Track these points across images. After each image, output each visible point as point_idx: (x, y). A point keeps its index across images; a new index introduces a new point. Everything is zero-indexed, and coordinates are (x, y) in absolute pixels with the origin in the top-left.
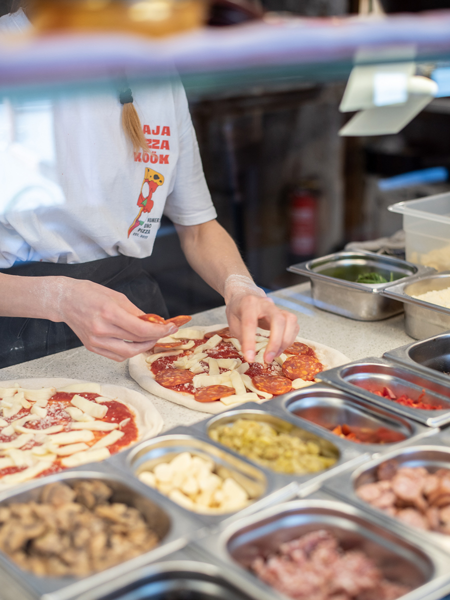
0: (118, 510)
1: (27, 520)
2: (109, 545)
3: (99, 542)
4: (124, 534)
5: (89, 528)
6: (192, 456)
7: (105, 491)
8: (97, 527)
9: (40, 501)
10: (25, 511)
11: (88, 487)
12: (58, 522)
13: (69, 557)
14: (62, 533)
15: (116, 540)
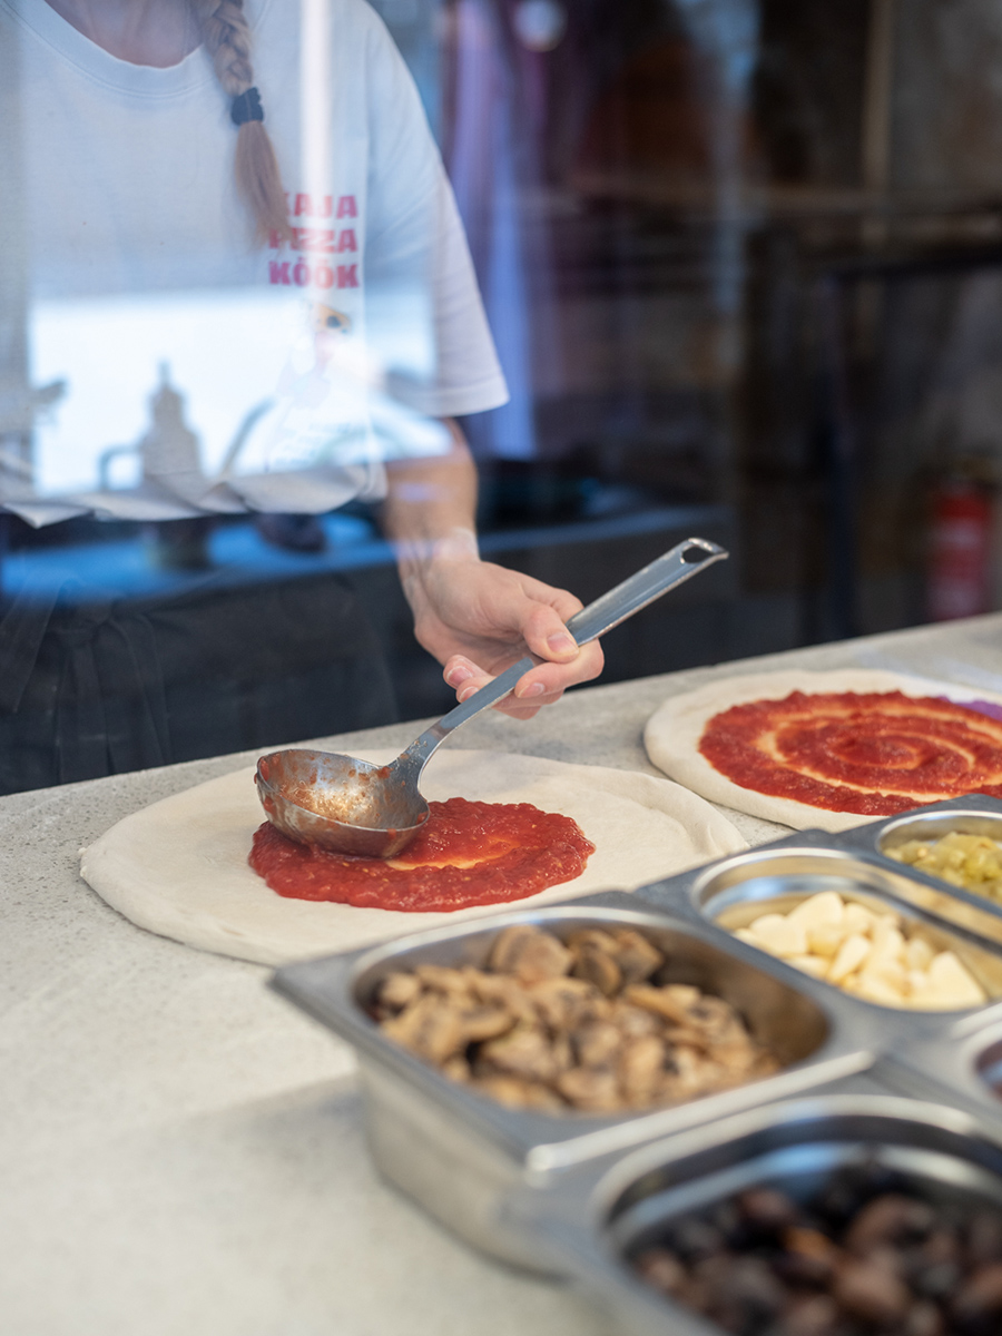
0: (682, 998)
1: (461, 1002)
2: (669, 1067)
3: (646, 1057)
4: (702, 1052)
5: (621, 1026)
6: (846, 901)
7: (646, 956)
8: (639, 1025)
9: (488, 968)
10: (456, 982)
11: (606, 944)
12: (540, 1010)
13: (573, 1084)
14: (550, 1034)
15: (685, 1059)
